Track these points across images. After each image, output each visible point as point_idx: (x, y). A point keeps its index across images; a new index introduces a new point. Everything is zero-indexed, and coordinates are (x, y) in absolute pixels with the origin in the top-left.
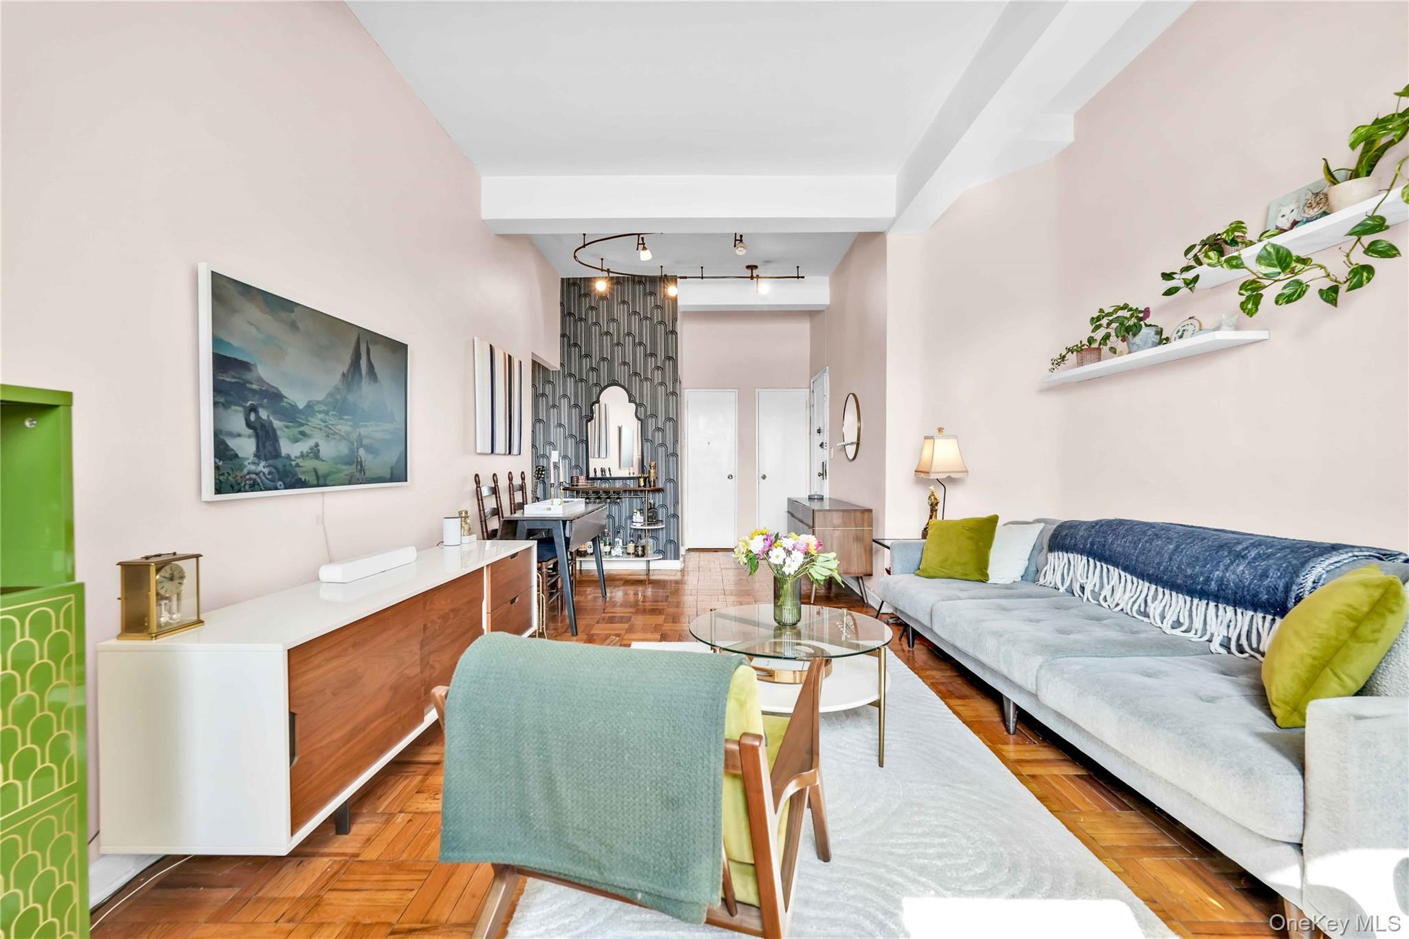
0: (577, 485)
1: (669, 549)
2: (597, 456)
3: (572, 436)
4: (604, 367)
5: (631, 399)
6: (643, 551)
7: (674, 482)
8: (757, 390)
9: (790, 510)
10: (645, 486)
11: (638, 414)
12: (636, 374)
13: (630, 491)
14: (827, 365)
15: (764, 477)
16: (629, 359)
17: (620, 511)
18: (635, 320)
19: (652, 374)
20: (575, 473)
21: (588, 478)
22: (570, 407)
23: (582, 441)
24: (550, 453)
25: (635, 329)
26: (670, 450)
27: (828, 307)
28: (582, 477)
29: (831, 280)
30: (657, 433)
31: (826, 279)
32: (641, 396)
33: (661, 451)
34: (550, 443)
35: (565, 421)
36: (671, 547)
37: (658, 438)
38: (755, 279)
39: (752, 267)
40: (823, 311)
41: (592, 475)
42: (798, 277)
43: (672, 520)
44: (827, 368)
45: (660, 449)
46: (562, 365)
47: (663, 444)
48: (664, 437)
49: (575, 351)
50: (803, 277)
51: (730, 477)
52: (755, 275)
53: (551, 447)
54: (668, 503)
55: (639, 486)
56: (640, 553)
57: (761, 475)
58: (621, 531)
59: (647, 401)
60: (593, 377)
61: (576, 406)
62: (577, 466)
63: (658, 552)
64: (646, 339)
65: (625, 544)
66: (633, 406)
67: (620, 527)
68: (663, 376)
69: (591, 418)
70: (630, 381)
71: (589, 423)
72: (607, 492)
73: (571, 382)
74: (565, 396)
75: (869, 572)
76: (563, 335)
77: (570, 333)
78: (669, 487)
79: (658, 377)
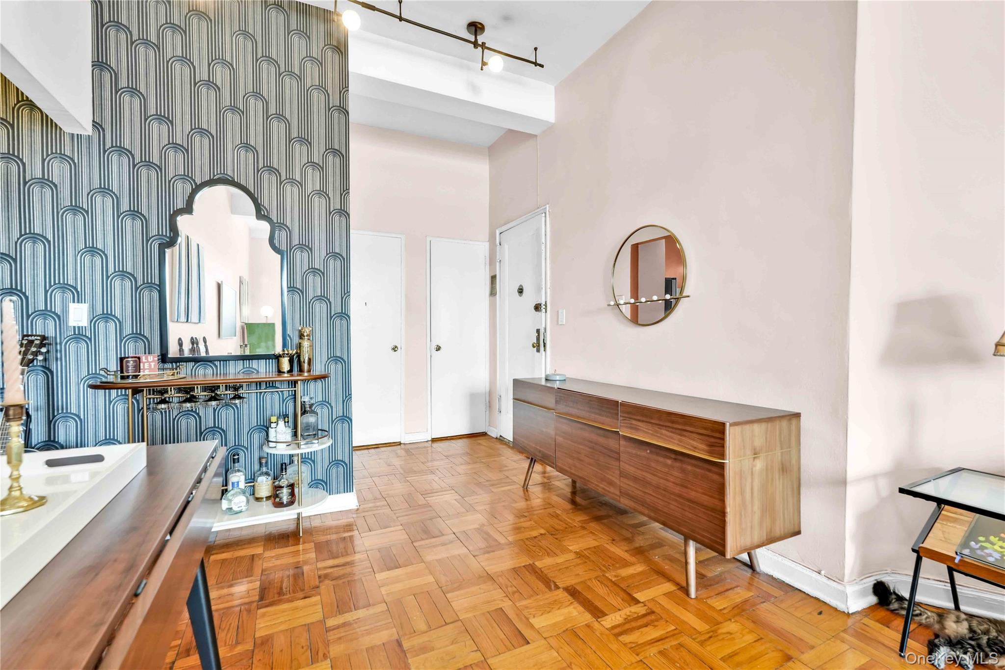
0: (136, 377)
1: (334, 475)
2: (183, 318)
3: (123, 274)
4: (201, 148)
5: (261, 214)
6: (292, 494)
7: (343, 361)
8: (428, 239)
9: (516, 397)
10: (290, 371)
11: (276, 242)
12: (271, 169)
13: (259, 384)
14: (548, 204)
15: (438, 348)
16: (256, 138)
17: (238, 420)
18: (268, 72)
19: (303, 174)
20: (131, 349)
21: (164, 358)
22: (118, 214)
23: (150, 285)
24: (65, 310)
25: (268, 88)
26: (337, 308)
27: (550, 129)
28: (150, 358)
29: (557, 90)
30: (311, 277)
31: (551, 89)
32: (281, 207)
33: (320, 309)
34: (65, 287)
35: (105, 240)
36: (337, 473)
37: (314, 286)
38: (480, 49)
39: (476, 27)
40: (536, 136)
41: (173, 351)
42: (536, 64)
43: (339, 426)
44: (548, 206)
45: (317, 305)
46: (96, 125)
47: (323, 298)
48: (324, 285)
49: (130, 105)
50: (542, 66)
51: (395, 349)
52: (480, 42)
53: (69, 295)
54: (333, 397)
55: (280, 372)
56: (285, 499)
57: (434, 347)
58: (242, 454)
59: (292, 220)
60: (175, 163)
61: (135, 213)
62: (138, 336)
63: (316, 483)
64: (291, 111)
65: (251, 480)
66: (265, 226)
67: (238, 446)
68: (324, 180)
69: (172, 242)
70: (258, 182)
71: (168, 252)
72: (212, 389)
73: (120, 165)
74: (105, 190)
75: (796, 530)
76: (100, 64)
77: (118, 61)
78: (335, 370)
79: (313, 181)
